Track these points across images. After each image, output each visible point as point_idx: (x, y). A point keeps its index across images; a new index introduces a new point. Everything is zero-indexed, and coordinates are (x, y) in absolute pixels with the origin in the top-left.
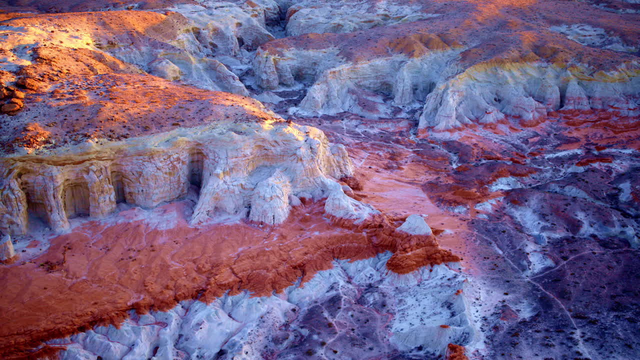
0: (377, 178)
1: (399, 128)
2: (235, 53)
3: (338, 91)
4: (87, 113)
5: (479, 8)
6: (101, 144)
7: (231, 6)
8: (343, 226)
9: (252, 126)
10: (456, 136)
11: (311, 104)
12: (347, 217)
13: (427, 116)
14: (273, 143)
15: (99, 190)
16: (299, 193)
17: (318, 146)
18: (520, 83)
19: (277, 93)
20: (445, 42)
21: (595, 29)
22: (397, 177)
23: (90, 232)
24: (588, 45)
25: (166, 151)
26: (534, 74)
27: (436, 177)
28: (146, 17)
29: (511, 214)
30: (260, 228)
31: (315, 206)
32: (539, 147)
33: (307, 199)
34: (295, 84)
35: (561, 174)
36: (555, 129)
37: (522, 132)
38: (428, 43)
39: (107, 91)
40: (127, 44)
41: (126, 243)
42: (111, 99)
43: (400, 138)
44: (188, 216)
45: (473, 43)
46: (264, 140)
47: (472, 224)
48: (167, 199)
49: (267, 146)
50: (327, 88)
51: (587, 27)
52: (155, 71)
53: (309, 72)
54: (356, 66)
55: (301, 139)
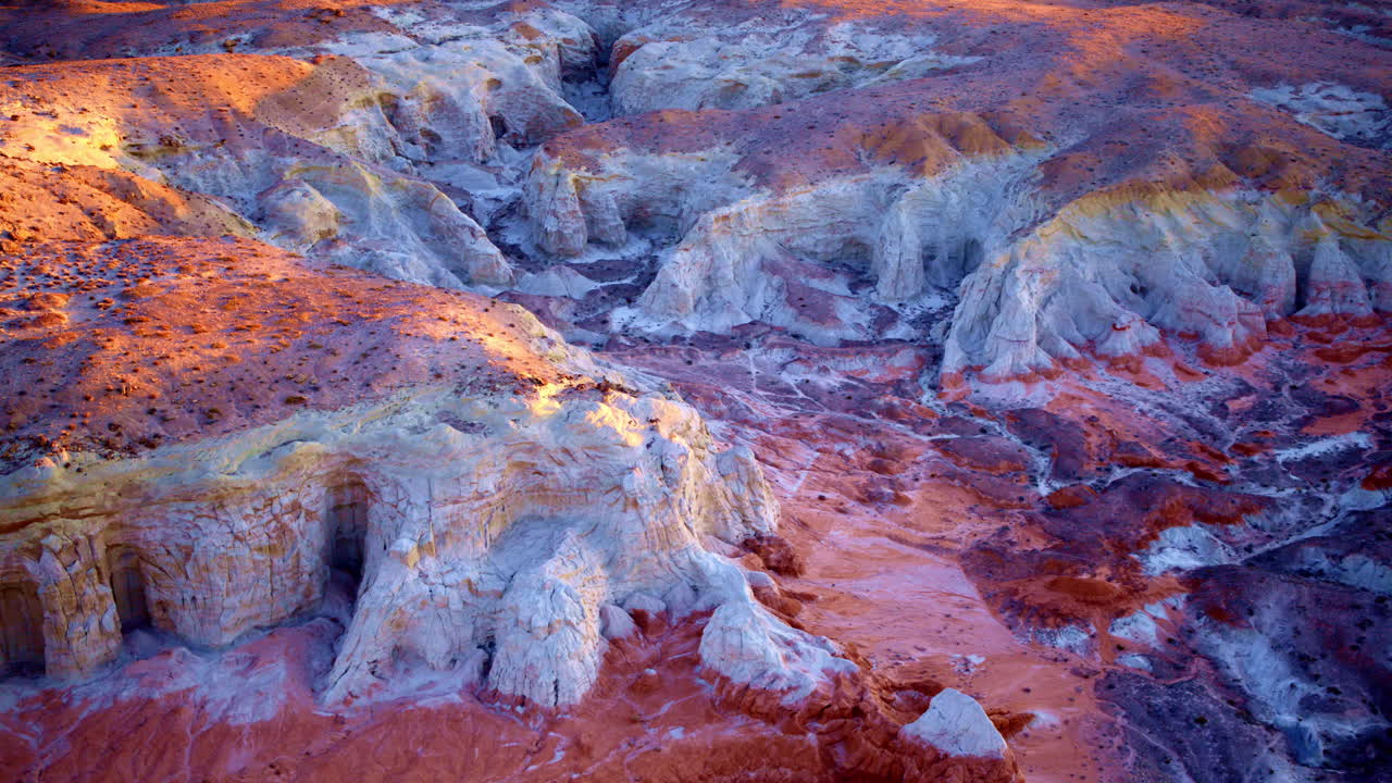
0: (841, 533)
1: (891, 369)
2: (484, 154)
3: (736, 265)
4: (54, 369)
5: (1077, 43)
6: (79, 470)
7: (477, 36)
8: (751, 711)
9: (503, 407)
10: (1039, 396)
11: (666, 301)
12: (764, 683)
13: (965, 336)
14: (560, 456)
15: (70, 603)
16: (630, 596)
17: (681, 460)
18: (1194, 245)
19: (580, 269)
20: (999, 133)
21: (1359, 95)
22: (895, 529)
23: (37, 729)
24: (1347, 139)
25: (259, 485)
26: (1229, 220)
27: (996, 525)
28: (264, 70)
29: (1211, 654)
30: (518, 715)
31: (674, 638)
32: (1257, 425)
33: (652, 616)
34: (627, 240)
35: (1326, 512)
36: (1290, 371)
37: (1209, 379)
38: (957, 138)
39: (124, 296)
40: (208, 144)
41: (135, 771)
42: (128, 322)
43: (896, 401)
44: (318, 674)
45: (1069, 136)
46: (533, 448)
47: (1110, 686)
48: (264, 621)
49: (542, 462)
50: (707, 259)
51: (1341, 91)
52: (274, 216)
53: (664, 210)
54: (781, 200)
55: (636, 441)
